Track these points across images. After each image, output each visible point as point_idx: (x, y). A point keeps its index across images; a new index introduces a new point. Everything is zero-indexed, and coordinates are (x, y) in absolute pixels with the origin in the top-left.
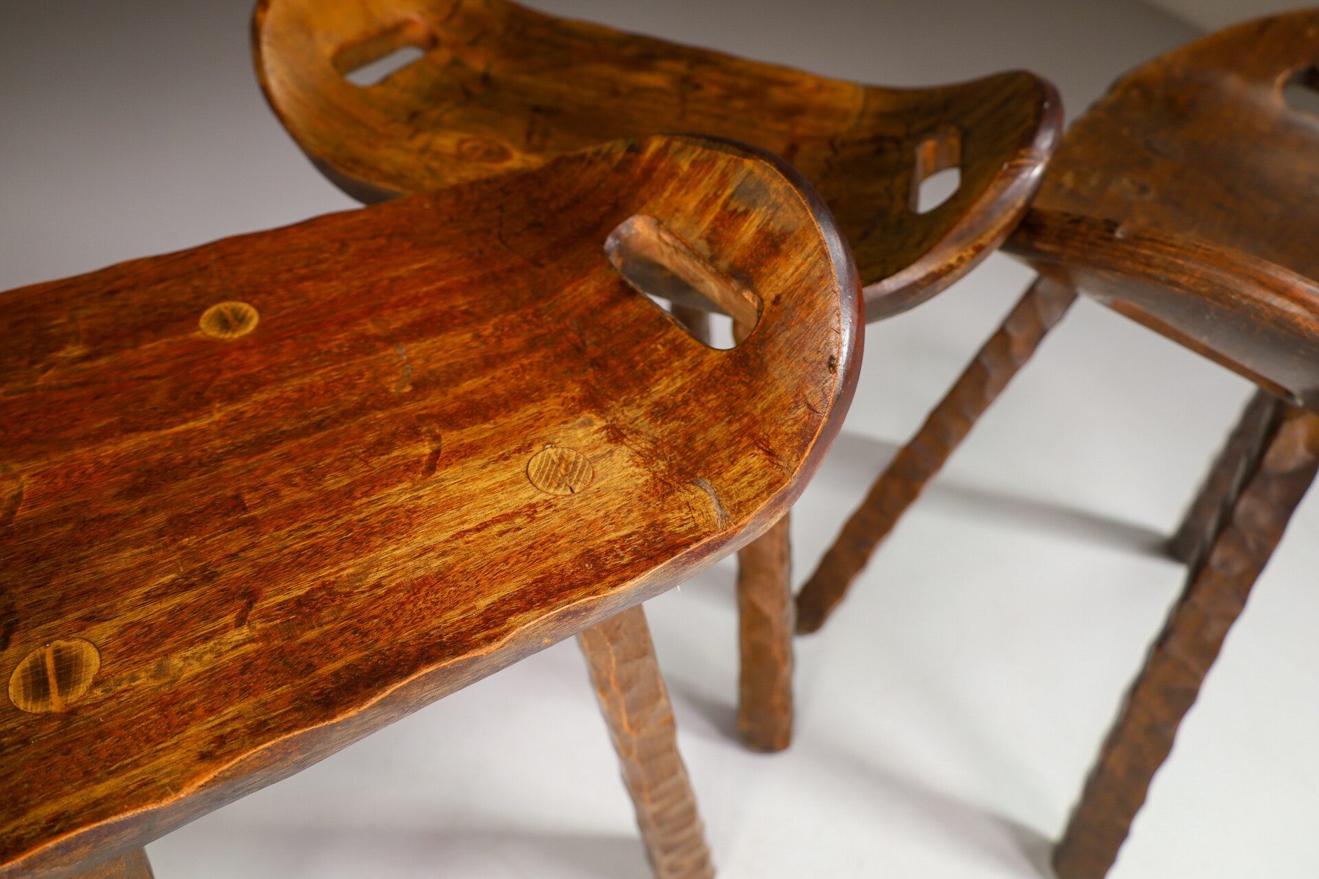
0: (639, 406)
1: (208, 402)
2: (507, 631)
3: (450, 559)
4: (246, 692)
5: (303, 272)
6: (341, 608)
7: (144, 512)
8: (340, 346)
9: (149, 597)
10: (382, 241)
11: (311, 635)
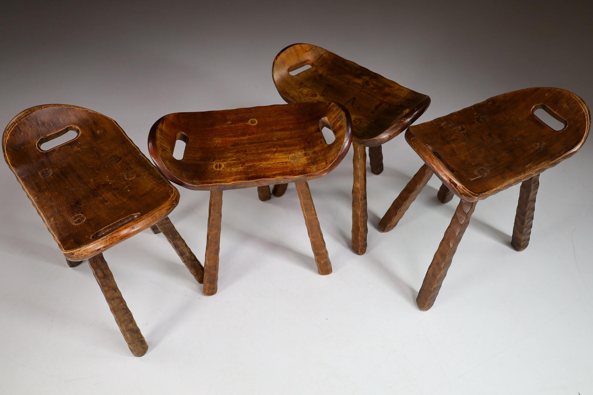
0: (311, 151)
1: (246, 135)
2: (275, 177)
3: (272, 166)
4: (240, 175)
5: (267, 115)
6: (255, 168)
7: (233, 149)
8: (268, 130)
9: (231, 160)
10: (282, 112)
11: (250, 170)
